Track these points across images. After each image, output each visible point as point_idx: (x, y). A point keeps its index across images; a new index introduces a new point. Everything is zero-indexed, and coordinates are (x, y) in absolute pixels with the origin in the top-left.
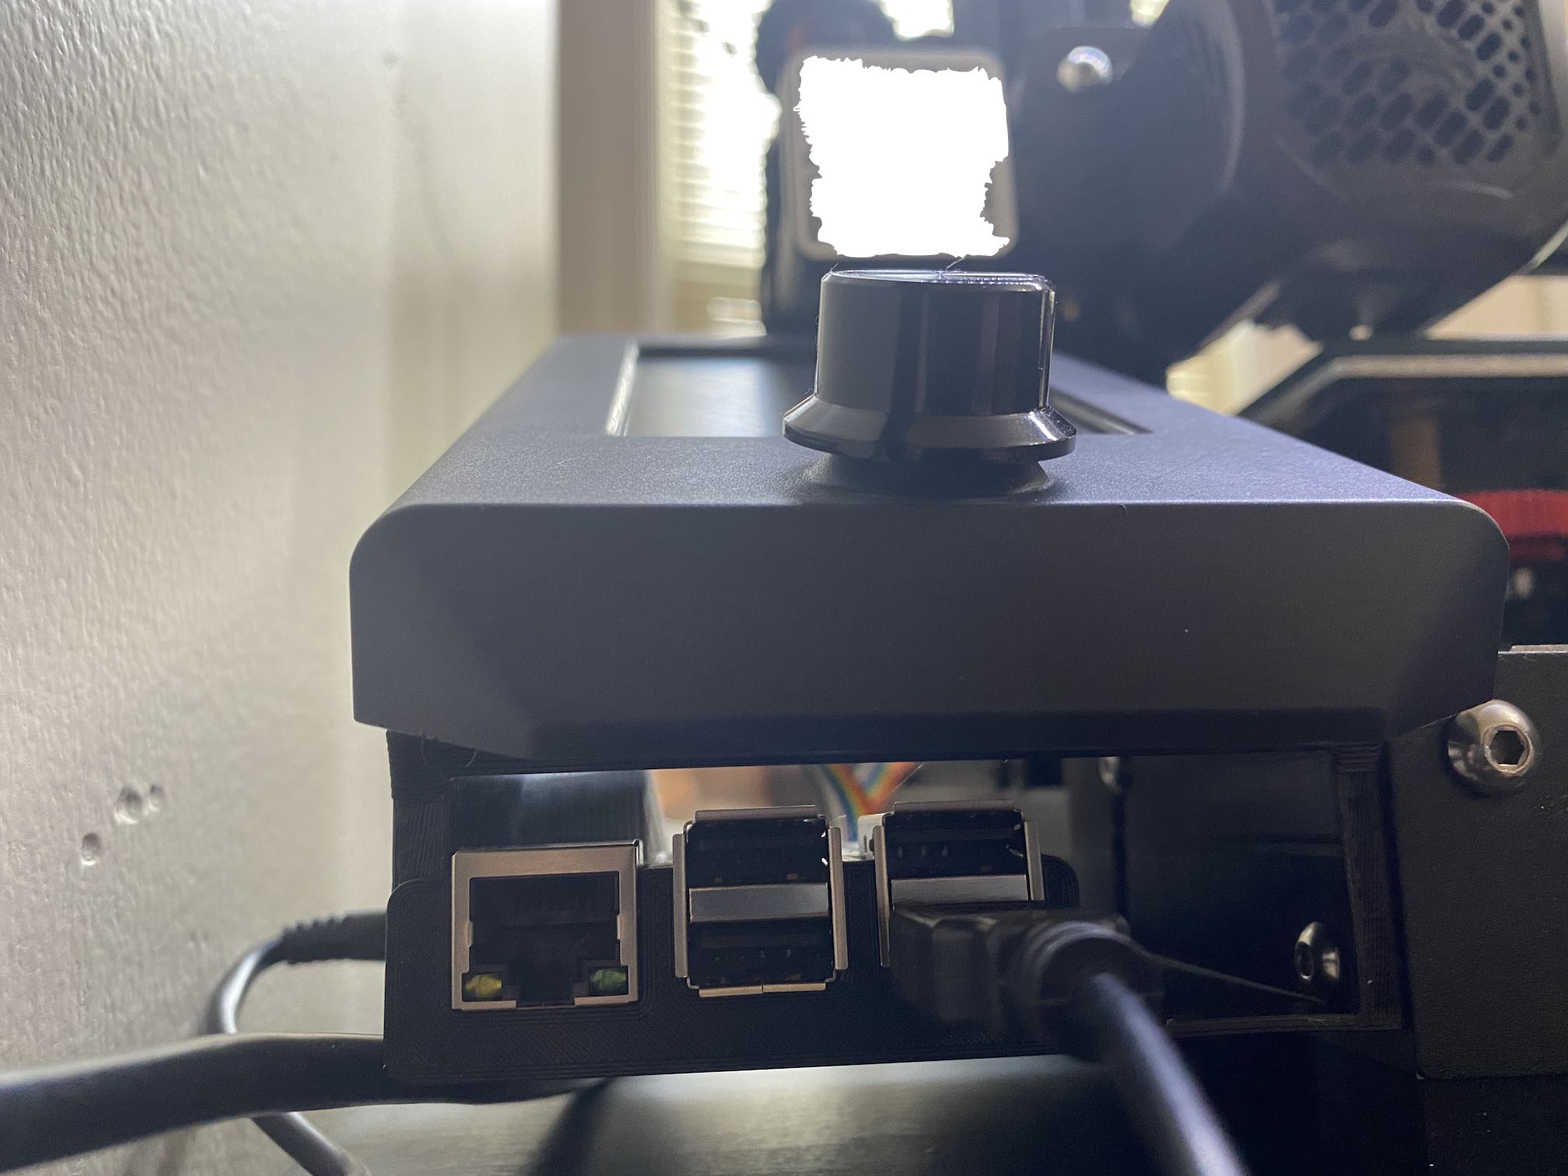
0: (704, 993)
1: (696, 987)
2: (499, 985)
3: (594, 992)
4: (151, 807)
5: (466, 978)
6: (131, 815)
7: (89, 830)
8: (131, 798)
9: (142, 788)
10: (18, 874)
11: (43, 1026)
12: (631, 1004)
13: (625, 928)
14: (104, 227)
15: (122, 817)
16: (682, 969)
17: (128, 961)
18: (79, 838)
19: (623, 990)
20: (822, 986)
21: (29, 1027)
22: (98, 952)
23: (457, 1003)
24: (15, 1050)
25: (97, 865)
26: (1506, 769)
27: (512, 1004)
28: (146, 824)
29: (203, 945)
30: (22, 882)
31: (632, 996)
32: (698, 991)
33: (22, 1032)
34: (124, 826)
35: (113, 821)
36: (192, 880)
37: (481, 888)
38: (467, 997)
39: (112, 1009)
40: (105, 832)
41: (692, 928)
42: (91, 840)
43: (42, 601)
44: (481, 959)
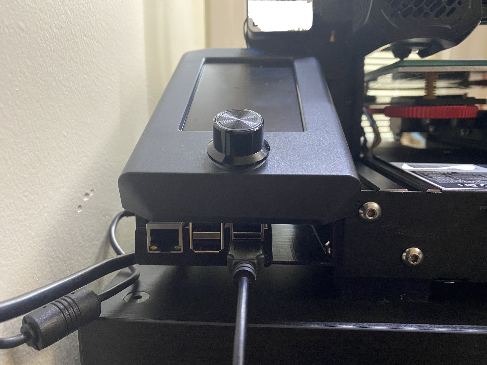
0: (195, 252)
1: (194, 250)
2: (156, 248)
3: (175, 251)
4: (91, 194)
5: (150, 247)
6: (87, 198)
7: (79, 205)
8: (87, 194)
9: (88, 191)
10: (66, 219)
11: (75, 244)
12: (181, 253)
13: (180, 239)
14: (63, 73)
15: (86, 199)
16: (191, 247)
17: (90, 226)
18: (77, 207)
19: (180, 251)
20: (218, 252)
21: (72, 245)
22: (84, 227)
23: (148, 251)
24: (70, 250)
25: (81, 211)
26: (371, 218)
27: (159, 252)
28: (91, 198)
29: (107, 217)
30: (67, 220)
31: (182, 251)
32: (194, 251)
33: (71, 247)
34: (86, 201)
35: (83, 201)
36: (102, 205)
37: (152, 231)
38: (150, 250)
39: (88, 236)
40: (82, 204)
41: (194, 240)
42: (80, 206)
43: (63, 165)
44: (152, 243)
